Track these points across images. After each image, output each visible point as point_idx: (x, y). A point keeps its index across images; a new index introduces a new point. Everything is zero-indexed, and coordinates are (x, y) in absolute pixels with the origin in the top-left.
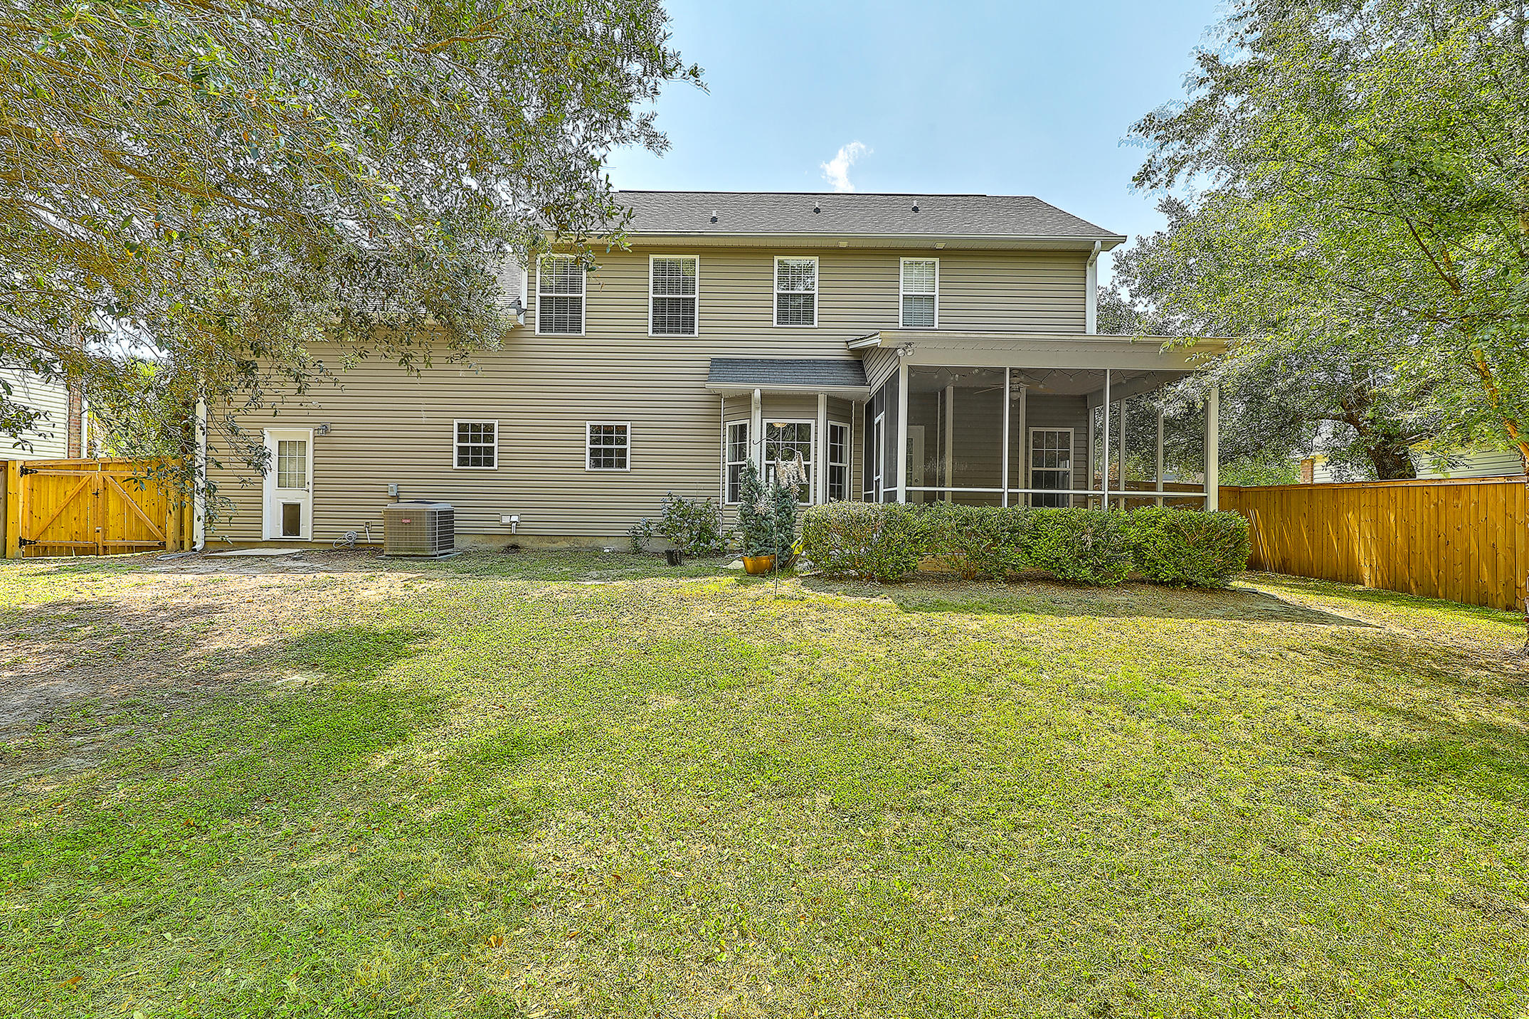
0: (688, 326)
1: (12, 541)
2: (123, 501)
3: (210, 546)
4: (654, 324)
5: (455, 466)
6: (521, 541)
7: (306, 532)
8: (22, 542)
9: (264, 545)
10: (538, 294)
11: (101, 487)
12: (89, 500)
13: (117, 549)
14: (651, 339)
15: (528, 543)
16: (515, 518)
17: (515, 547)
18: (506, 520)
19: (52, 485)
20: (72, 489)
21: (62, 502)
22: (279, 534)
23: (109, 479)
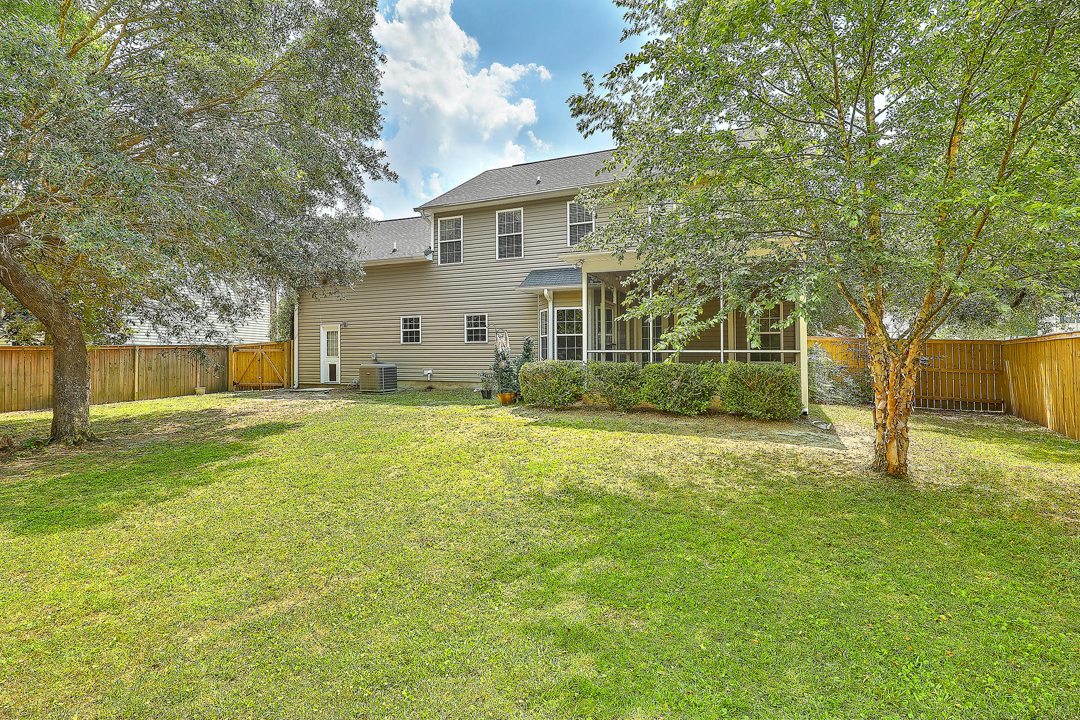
0: (518, 252)
1: (231, 383)
2: (269, 364)
3: (301, 386)
4: (500, 252)
5: (402, 343)
6: (434, 385)
7: (338, 380)
8: (234, 384)
9: (321, 386)
10: (439, 241)
11: (261, 357)
12: (256, 363)
13: (268, 388)
14: (498, 262)
15: (437, 386)
16: (430, 372)
17: (430, 388)
18: (426, 372)
19: (244, 356)
20: (251, 358)
21: (248, 364)
22: (328, 381)
23: (264, 353)
